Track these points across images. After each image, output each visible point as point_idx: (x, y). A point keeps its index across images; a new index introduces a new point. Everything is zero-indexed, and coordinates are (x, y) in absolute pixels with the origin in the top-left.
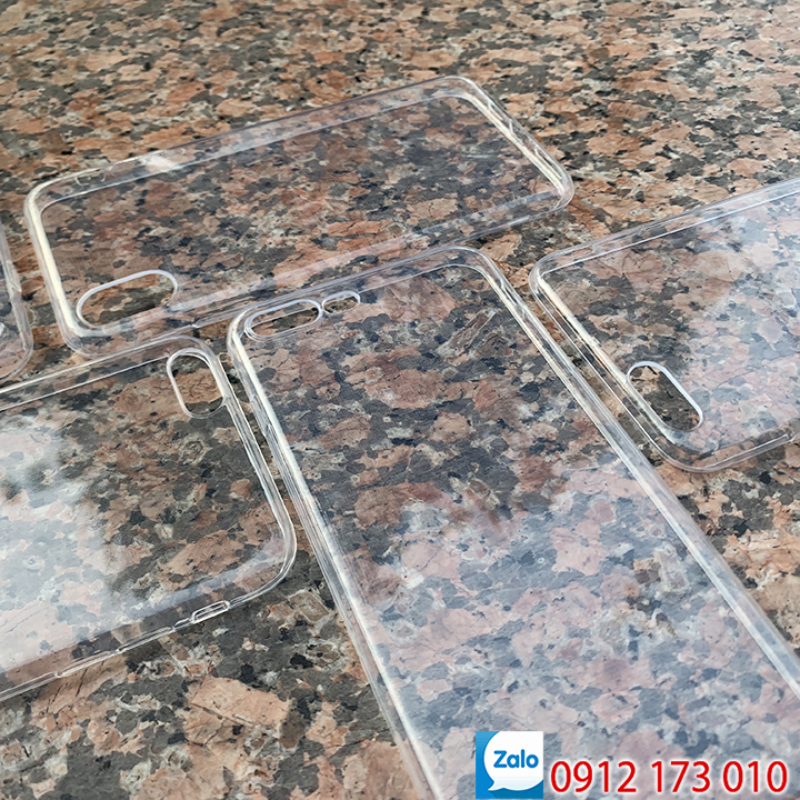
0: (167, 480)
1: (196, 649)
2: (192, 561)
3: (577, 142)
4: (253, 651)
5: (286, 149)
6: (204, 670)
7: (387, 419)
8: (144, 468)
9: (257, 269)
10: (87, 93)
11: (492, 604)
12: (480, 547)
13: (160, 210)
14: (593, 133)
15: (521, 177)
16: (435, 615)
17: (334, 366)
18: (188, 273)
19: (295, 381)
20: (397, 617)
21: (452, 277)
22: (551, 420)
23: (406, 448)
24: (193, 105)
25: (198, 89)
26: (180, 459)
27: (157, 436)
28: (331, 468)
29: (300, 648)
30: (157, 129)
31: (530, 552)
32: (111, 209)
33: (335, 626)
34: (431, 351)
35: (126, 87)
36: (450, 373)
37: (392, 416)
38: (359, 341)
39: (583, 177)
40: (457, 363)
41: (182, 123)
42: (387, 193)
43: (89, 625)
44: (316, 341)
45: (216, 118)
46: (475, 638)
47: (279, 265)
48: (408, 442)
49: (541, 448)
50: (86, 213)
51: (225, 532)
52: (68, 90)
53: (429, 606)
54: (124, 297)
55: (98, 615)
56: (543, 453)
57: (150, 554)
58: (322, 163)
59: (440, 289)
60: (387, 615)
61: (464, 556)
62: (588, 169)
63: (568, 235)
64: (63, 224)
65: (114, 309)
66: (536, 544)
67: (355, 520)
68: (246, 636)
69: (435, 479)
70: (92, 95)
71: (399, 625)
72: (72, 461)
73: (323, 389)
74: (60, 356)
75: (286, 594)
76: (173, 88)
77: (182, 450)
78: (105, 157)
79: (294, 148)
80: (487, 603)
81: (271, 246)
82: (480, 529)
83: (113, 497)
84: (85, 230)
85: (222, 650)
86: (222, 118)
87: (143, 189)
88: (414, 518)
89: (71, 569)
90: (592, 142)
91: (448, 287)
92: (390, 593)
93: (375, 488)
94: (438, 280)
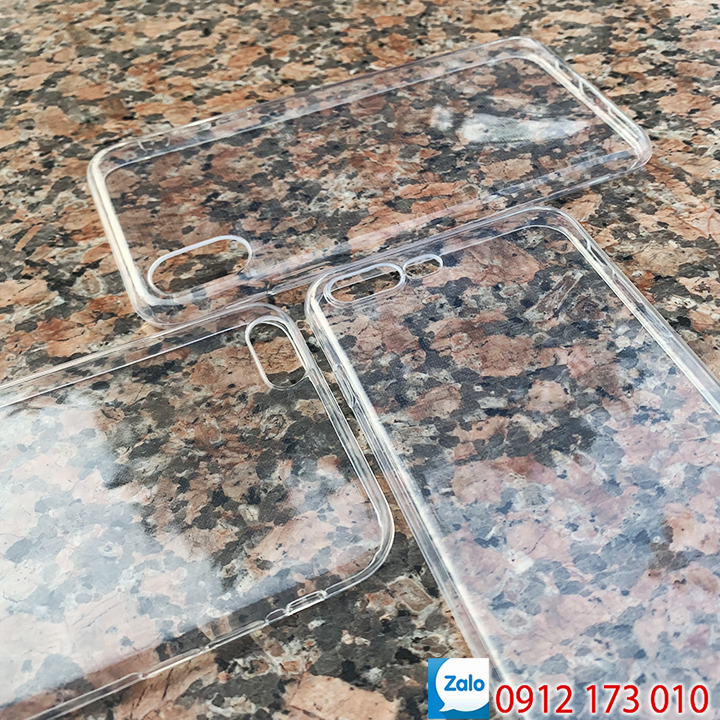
0: (250, 457)
1: (292, 644)
2: (280, 545)
3: (648, 101)
4: (354, 645)
5: (352, 112)
6: (302, 667)
7: (478, 389)
8: (225, 444)
9: (331, 233)
10: (146, 59)
11: (609, 588)
12: (591, 526)
13: (227, 174)
14: (663, 93)
15: (594, 136)
16: (549, 602)
17: (418, 332)
18: (260, 238)
19: (377, 348)
20: (507, 605)
21: (533, 238)
22: (653, 387)
23: (502, 420)
24: (255, 69)
25: (259, 54)
26: (262, 434)
27: (237, 409)
28: (423, 442)
29: (405, 641)
30: (220, 93)
31: (644, 531)
32: (177, 174)
33: (440, 616)
34: (518, 316)
35: (185, 52)
36: (541, 338)
37: (482, 384)
38: (442, 306)
39: (657, 136)
40: (547, 327)
41: (245, 87)
42: (459, 154)
43: (173, 618)
44: (397, 306)
45: (279, 82)
46: (593, 627)
47: (353, 228)
48: (503, 412)
49: (646, 417)
50: (151, 178)
51: (315, 513)
52: (127, 56)
53: (540, 593)
54: (195, 264)
55: (183, 607)
56: (648, 422)
57: (236, 539)
58: (390, 125)
59: (521, 251)
60: (496, 603)
61: (574, 536)
62: (661, 128)
63: (649, 195)
64: (128, 190)
65: (184, 276)
66: (649, 521)
67: (453, 498)
68: (345, 628)
69: (536, 453)
70: (152, 61)
71: (510, 614)
72: (147, 437)
73: (408, 357)
74: (131, 327)
75: (385, 581)
76: (234, 53)
77: (264, 424)
78: (167, 122)
79: (360, 111)
80: (603, 587)
81: (344, 210)
82: (589, 506)
83: (193, 476)
84: (151, 195)
85: (319, 644)
86: (285, 82)
87: (208, 153)
88: (517, 496)
89: (151, 557)
90: (662, 101)
91: (530, 249)
92: (498, 579)
93: (472, 463)
94: (519, 241)
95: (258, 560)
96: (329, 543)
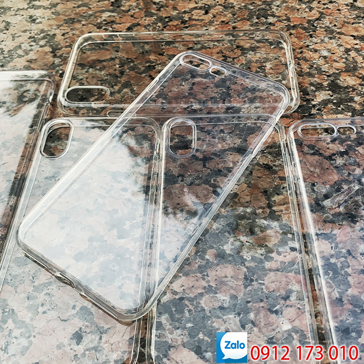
1: (178, 331)
2: (183, 286)
4: (203, 339)
5: (266, 71)
6: (180, 342)
7: (290, 236)
9: (240, 136)
10: (175, 23)
17: (268, 199)
19: (247, 202)
20: (274, 343)
21: (340, 162)
23: (297, 254)
24: (225, 37)
25: (229, 29)
26: (186, 231)
27: (178, 216)
28: (257, 255)
30: (206, 48)
31: (348, 328)
32: (176, 90)
34: (320, 202)
35: (194, 22)
36: (328, 217)
37: (292, 234)
38: (284, 187)
40: (332, 212)
41: (218, 47)
42: (314, 106)
44: (261, 183)
45: (235, 47)
47: (251, 136)
50: (165, 90)
51: (201, 275)
52: (167, 20)
53: (291, 342)
54: (175, 139)
58: (284, 82)
59: (332, 167)
60: (269, 341)
67: (264, 287)
68: (201, 331)
70: (178, 25)
72: (139, 219)
73: (260, 211)
75: (223, 315)
76: (217, 27)
79: (271, 71)
85: (189, 335)
86: (238, 47)
87: (193, 81)
88: (293, 294)
89: (129, 275)
91: (336, 167)
92: (274, 330)
93: (277, 272)
94: (332, 162)
95: (172, 290)
96: (203, 291)
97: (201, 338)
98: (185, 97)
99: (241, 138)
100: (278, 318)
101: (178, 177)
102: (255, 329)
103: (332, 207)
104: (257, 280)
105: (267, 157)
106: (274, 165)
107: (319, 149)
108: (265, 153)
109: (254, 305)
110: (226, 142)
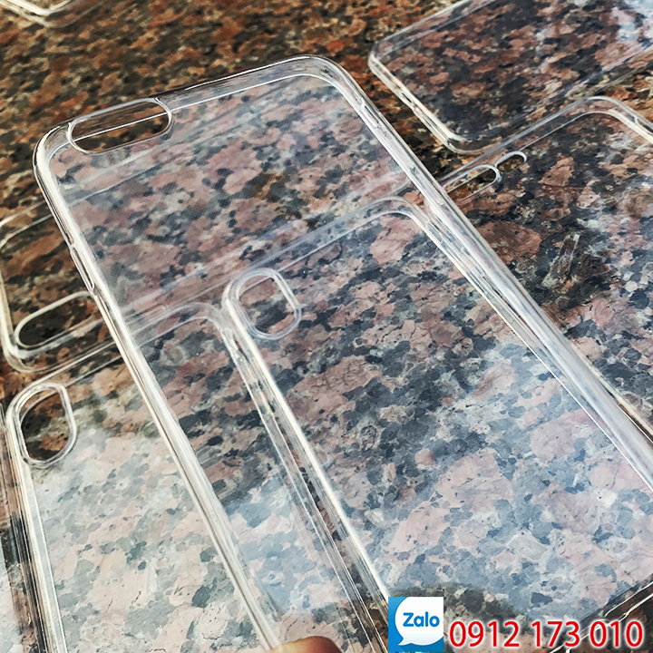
97: (490, 601)
98: (230, 240)
99: (360, 256)
100: (589, 495)
101: (295, 369)
102: (566, 532)
103: (558, 283)
104: (520, 457)
105: (417, 262)
106: (436, 268)
107: (487, 211)
108: (410, 258)
109: (540, 496)
110: (340, 273)
